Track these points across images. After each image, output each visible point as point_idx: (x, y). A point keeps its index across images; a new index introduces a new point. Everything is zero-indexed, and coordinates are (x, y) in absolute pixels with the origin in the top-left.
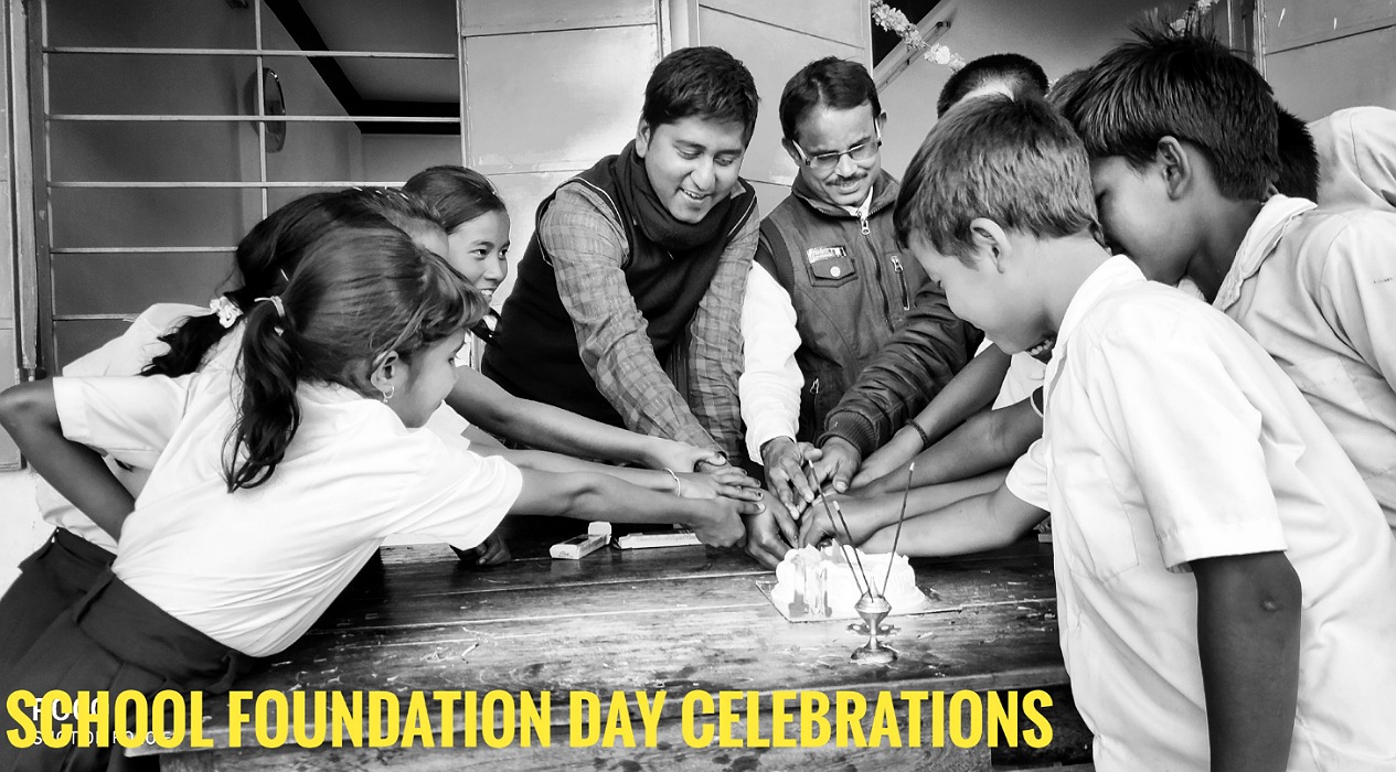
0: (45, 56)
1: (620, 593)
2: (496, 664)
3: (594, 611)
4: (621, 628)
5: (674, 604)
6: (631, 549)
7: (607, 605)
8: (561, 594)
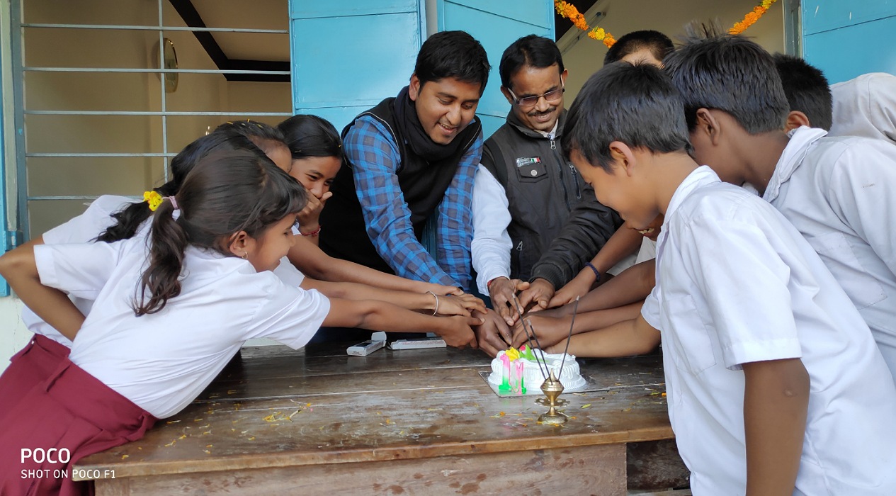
0: (23, 29)
1: (391, 378)
2: (311, 423)
3: (374, 389)
4: (391, 400)
5: (426, 385)
6: (399, 350)
7: (383, 385)
8: (354, 379)
